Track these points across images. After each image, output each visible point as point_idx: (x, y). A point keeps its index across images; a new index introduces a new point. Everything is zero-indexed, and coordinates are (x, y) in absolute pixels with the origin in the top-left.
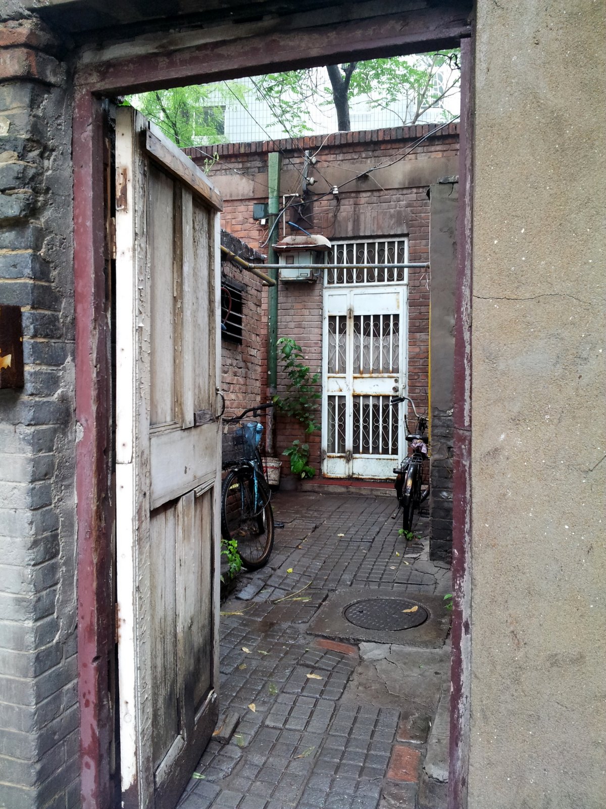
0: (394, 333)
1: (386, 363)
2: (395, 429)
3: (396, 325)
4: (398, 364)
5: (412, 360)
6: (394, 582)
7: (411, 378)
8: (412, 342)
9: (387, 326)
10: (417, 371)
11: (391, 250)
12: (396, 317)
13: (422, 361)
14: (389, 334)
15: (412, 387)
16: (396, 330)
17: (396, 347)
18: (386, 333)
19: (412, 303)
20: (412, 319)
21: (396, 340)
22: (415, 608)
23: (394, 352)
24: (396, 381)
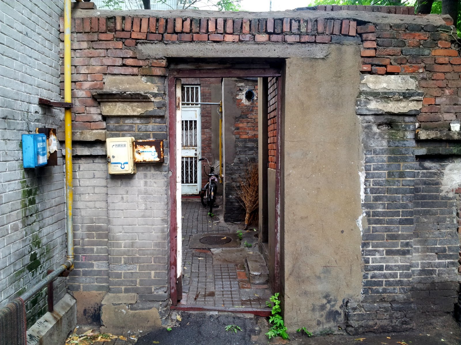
0: (194, 129)
1: (191, 143)
2: (196, 172)
3: (195, 125)
4: (196, 143)
5: (203, 141)
6: (213, 231)
7: (203, 149)
8: (203, 133)
9: (191, 125)
10: (205, 146)
11: (192, 91)
12: (195, 122)
13: (207, 142)
14: (192, 129)
15: (203, 153)
16: (195, 128)
17: (196, 135)
18: (191, 129)
19: (203, 116)
20: (203, 123)
21: (196, 132)
22: (225, 238)
23: (194, 137)
24: (196, 150)
